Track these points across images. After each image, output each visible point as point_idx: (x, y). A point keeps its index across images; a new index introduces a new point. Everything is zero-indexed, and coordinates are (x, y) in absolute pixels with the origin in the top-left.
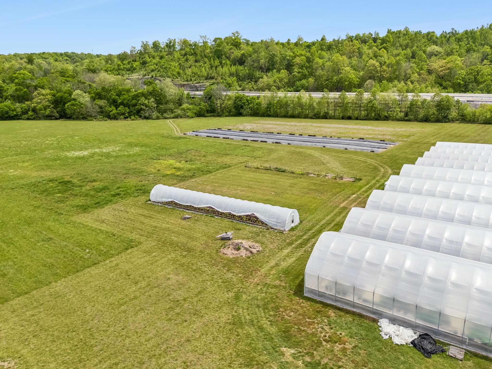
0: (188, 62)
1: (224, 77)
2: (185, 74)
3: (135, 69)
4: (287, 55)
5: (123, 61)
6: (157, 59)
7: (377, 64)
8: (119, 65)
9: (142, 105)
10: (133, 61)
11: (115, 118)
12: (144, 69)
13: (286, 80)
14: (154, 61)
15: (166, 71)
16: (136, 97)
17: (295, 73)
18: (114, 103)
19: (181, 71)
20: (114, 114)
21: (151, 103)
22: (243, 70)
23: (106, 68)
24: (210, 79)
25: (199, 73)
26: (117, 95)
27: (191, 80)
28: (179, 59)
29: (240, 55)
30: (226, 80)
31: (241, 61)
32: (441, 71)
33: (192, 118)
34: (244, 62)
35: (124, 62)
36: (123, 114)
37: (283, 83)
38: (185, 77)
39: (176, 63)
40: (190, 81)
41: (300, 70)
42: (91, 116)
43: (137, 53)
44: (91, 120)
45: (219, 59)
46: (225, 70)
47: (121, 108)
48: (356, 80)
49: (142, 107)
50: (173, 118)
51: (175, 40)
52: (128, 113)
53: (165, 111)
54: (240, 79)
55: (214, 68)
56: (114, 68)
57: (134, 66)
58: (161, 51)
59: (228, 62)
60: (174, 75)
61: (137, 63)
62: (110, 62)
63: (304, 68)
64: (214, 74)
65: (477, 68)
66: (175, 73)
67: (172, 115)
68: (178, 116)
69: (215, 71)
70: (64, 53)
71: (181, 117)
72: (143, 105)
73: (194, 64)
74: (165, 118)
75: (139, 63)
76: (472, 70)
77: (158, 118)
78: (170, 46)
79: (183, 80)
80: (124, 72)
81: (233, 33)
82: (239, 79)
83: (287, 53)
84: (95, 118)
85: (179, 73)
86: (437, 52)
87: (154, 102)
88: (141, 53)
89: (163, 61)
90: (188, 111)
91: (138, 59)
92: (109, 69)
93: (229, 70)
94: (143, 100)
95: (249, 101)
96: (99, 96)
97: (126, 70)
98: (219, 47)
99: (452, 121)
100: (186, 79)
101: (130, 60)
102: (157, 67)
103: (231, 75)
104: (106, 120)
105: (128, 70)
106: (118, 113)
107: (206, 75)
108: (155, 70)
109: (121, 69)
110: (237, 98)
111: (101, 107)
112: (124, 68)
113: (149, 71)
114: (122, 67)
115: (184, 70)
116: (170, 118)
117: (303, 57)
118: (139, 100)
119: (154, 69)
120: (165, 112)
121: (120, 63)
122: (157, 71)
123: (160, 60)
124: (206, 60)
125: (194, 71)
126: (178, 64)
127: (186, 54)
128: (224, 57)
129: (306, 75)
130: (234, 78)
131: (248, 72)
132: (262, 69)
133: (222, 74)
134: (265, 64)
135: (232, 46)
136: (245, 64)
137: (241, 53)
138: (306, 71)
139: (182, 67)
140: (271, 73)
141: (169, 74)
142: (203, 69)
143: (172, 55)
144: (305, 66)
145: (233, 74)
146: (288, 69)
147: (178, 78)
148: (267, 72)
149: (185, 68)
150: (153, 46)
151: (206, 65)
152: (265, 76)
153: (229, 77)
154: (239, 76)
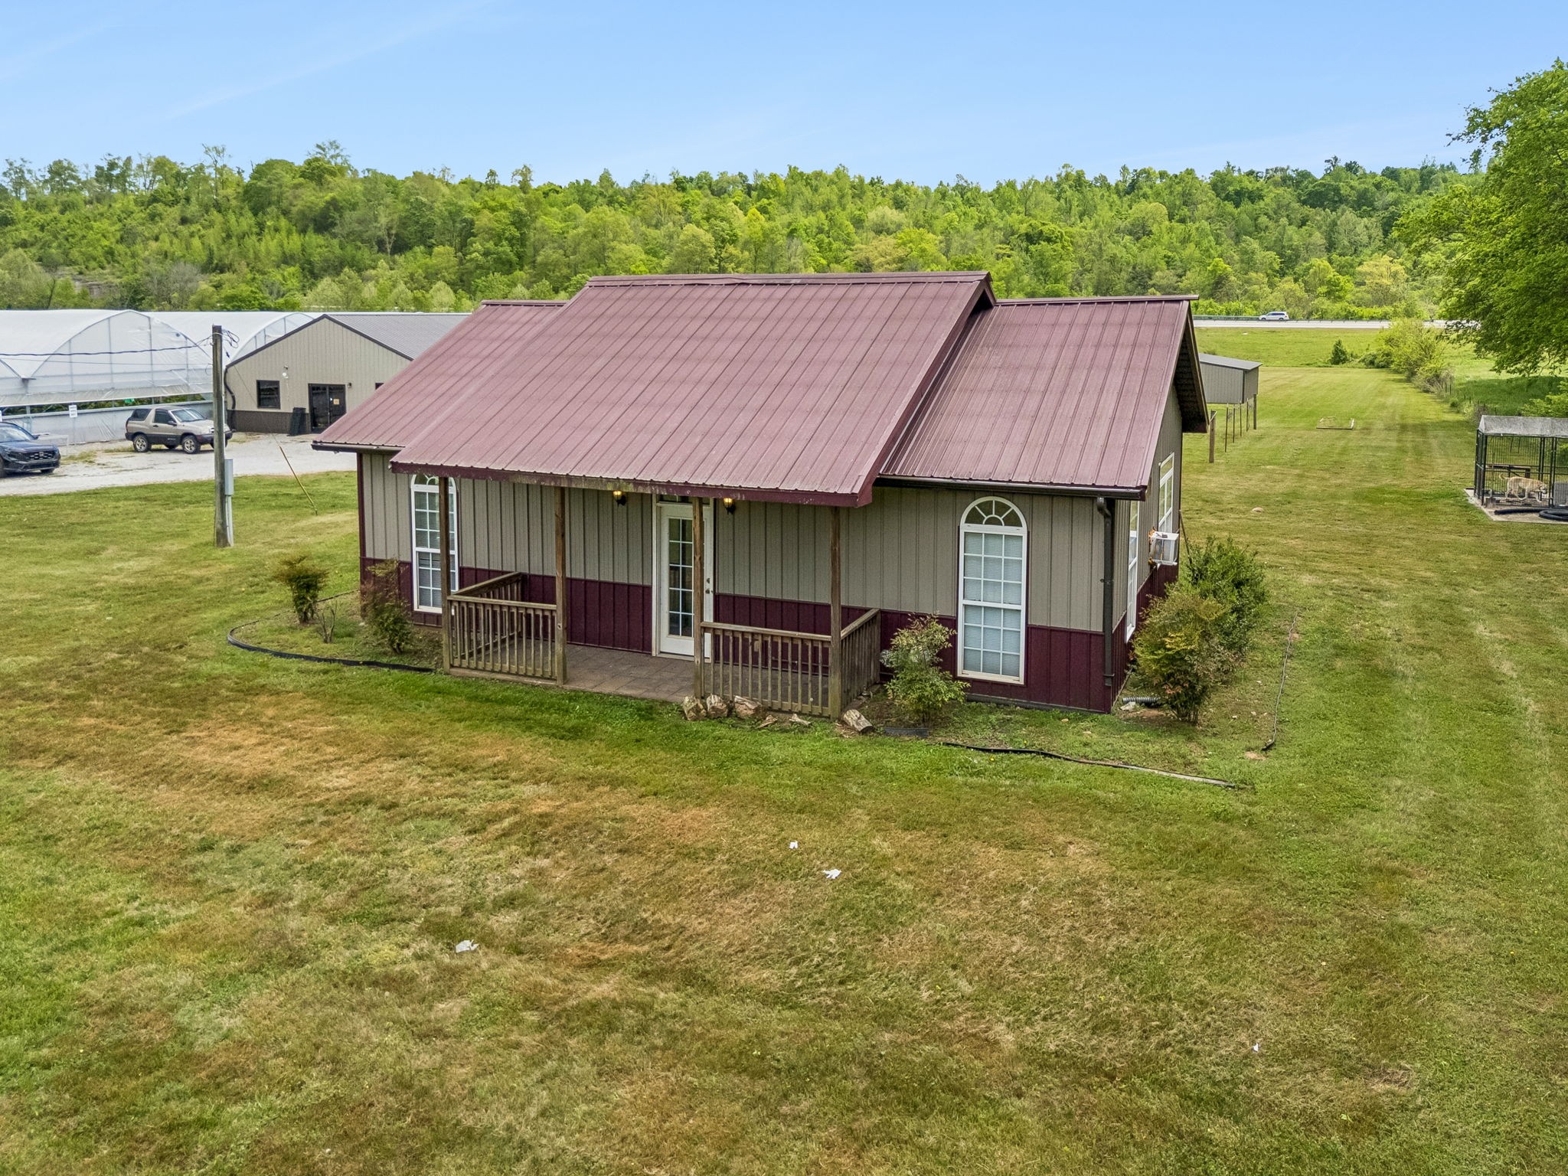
0: (155, 223)
1: (260, 267)
2: (133, 256)
4: (461, 207)
6: (54, 213)
7: (707, 237)
13: (449, 275)
14: (39, 217)
15: (66, 246)
17: (476, 255)
19: (121, 248)
22: (319, 245)
24: (214, 271)
25: (179, 254)
28: (129, 213)
29: (322, 205)
30: (263, 273)
31: (322, 222)
34: (332, 224)
38: (129, 262)
39: (114, 224)
41: (491, 246)
45: (255, 215)
46: (270, 245)
51: (129, 159)
54: (312, 272)
55: (234, 240)
58: (74, 191)
59: (283, 223)
60: (90, 258)
63: (504, 243)
64: (231, 257)
66: (98, 253)
69: (236, 249)
73: (172, 229)
78: (111, 175)
81: (318, 146)
83: (462, 203)
85: (110, 253)
86: (894, 222)
89: (68, 215)
93: (281, 245)
98: (260, 179)
100: (130, 270)
102: (39, 234)
103: (286, 260)
107: (203, 259)
115: (132, 244)
119: (30, 239)
123: (59, 215)
124: (215, 215)
125: (166, 246)
126: (119, 226)
127: (154, 199)
128: (272, 209)
129: (510, 263)
130: (292, 269)
131: (338, 251)
132: (381, 244)
133: (257, 257)
134: (389, 229)
135: (302, 180)
136: (335, 230)
137: (327, 198)
138: (508, 249)
139: (127, 237)
140: (409, 254)
141: (75, 254)
142: (196, 242)
143: (107, 202)
144: (507, 234)
145: (292, 257)
146: (463, 247)
147: (103, 268)
148: (393, 253)
149: (139, 239)
150: (48, 176)
151: (211, 231)
152: (382, 263)
153: (278, 267)
154: (310, 263)
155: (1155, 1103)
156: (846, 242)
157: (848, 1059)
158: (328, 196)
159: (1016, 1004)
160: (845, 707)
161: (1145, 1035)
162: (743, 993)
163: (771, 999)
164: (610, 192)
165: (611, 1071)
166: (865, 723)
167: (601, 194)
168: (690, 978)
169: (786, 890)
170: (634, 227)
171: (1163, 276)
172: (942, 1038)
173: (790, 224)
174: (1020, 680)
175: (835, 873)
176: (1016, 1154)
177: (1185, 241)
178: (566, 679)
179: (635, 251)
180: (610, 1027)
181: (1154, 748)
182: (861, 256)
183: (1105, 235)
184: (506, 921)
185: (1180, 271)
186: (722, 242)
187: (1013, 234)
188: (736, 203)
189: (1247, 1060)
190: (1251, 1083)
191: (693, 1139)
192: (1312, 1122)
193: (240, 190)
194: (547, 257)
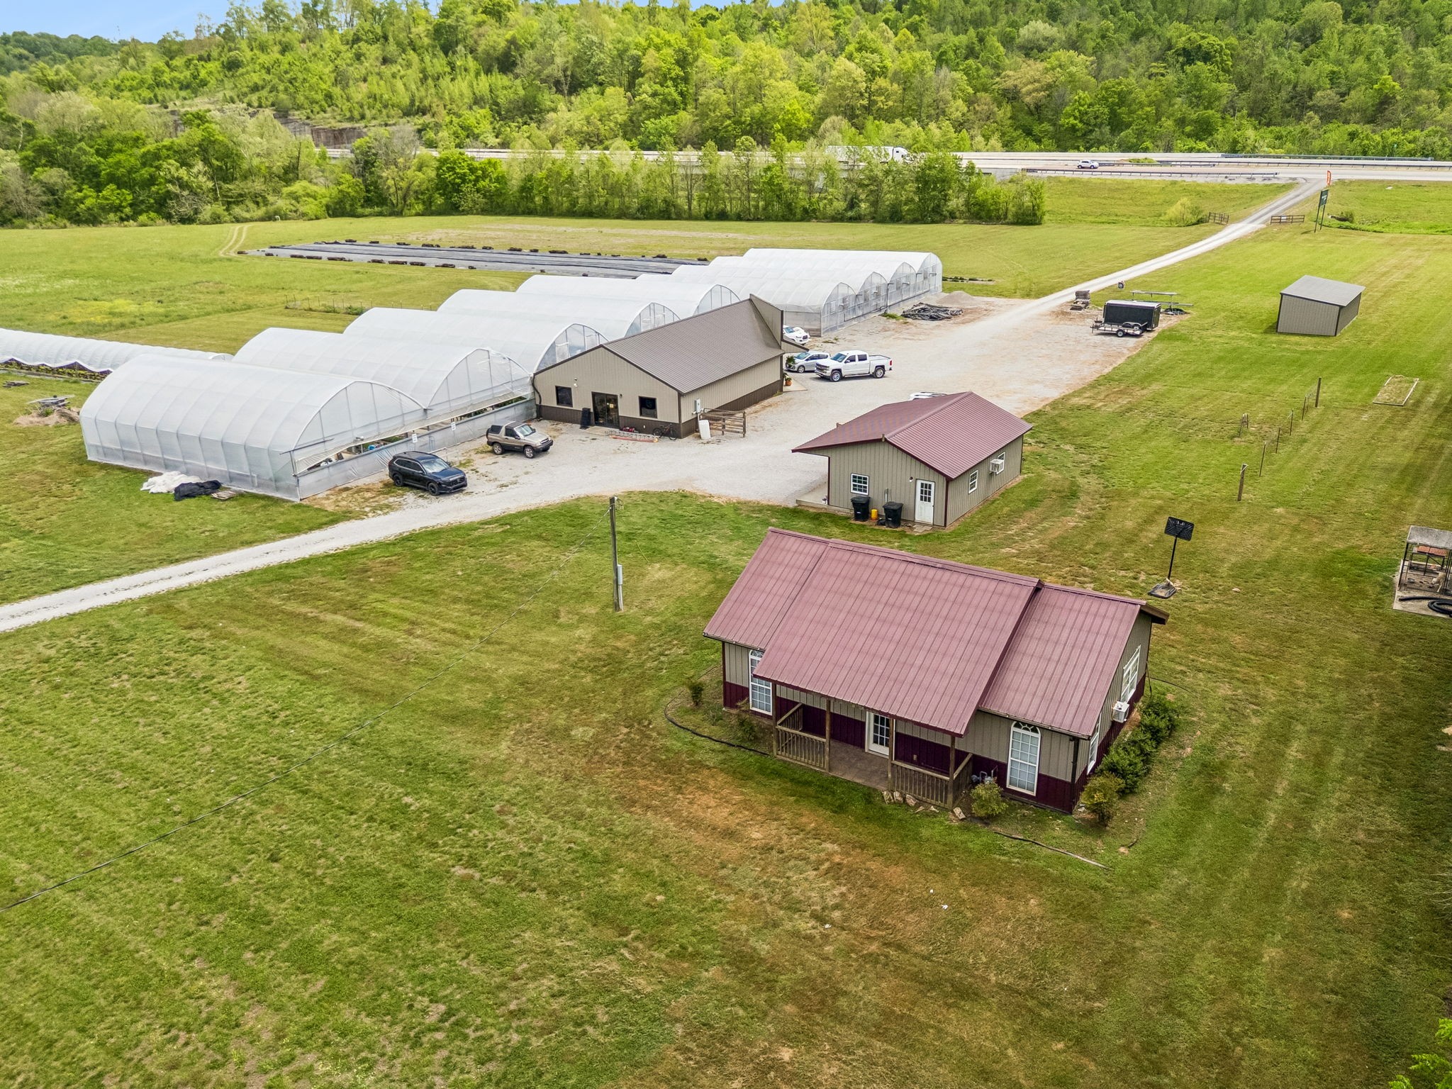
0: (361, 63)
1: (456, 109)
2: (348, 100)
3: (204, 83)
4: (628, 44)
5: (171, 59)
6: (275, 54)
7: (859, 73)
8: (157, 72)
9: (170, 182)
10: (201, 59)
11: (92, 219)
12: (231, 85)
13: (621, 118)
14: (263, 58)
15: (292, 90)
16: (152, 159)
17: (644, 96)
18: (92, 177)
19: (337, 91)
20: (89, 209)
21: (197, 177)
22: (508, 87)
23: (117, 82)
24: (417, 113)
25: (386, 96)
26: (98, 152)
27: (363, 117)
28: (338, 53)
29: (504, 44)
30: (459, 116)
31: (505, 62)
32: (1029, 93)
33: (317, 218)
34: (514, 64)
35: (174, 63)
36: (118, 209)
37: (612, 125)
38: (346, 106)
39: (327, 65)
40: (357, 121)
41: (657, 87)
42: (20, 215)
43: (218, 32)
44: (22, 227)
45: (446, 54)
46: (460, 88)
47: (109, 191)
48: (803, 118)
49: (170, 187)
50: (262, 219)
52: (131, 205)
53: (239, 199)
54: (501, 114)
55: (430, 81)
56: (142, 82)
57: (203, 74)
58: (287, 29)
59: (471, 64)
60: (313, 102)
61: (213, 66)
62: (132, 61)
63: (670, 83)
64: (429, 99)
65: (1119, 84)
66: (320, 97)
67: (261, 212)
68: (276, 213)
69: (433, 91)
70: (15, 34)
71: (285, 217)
72: (173, 184)
73: (377, 70)
74: (238, 220)
75: (217, 63)
76: (1107, 89)
77: (216, 220)
78: (316, 12)
79: (338, 118)
80: (170, 93)
82: (499, 114)
83: (628, 39)
84: (32, 218)
85: (329, 96)
86: (1046, 39)
87: (205, 173)
88: (228, 36)
89: (289, 57)
90: (311, 200)
91: (215, 54)
92: (128, 84)
93: (471, 86)
94: (171, 167)
95: (480, 173)
96: (46, 155)
97: (176, 85)
98: (447, 17)
99: (952, 217)
100: (348, 115)
101: (190, 56)
102: (268, 77)
103: (477, 101)
104: (65, 227)
105: (185, 86)
106: (102, 208)
107: (406, 101)
108: (263, 88)
109: (166, 86)
110: (443, 161)
111: (51, 190)
112: (173, 79)
113: (245, 90)
114: (166, 78)
115: (345, 87)
116: (251, 220)
117: (668, 51)
118: (158, 168)
119: (260, 83)
120: (237, 203)
121: (161, 64)
122: (268, 89)
123: (280, 57)
124: (413, 56)
125: (376, 90)
126: (331, 67)
127: (357, 39)
128: (460, 48)
129: (675, 103)
130: (483, 111)
131: (522, 92)
132: (557, 83)
133: (452, 101)
134: (565, 70)
135: (484, 16)
136: (517, 71)
137: (508, 36)
138: (672, 90)
139: (341, 79)
140: (583, 95)
141: (301, 99)
142: (399, 84)
143: (318, 41)
144: (673, 75)
145: (482, 99)
146: (631, 86)
147: (325, 112)
148: (570, 93)
149: (351, 82)
150: (263, 14)
151: (409, 72)
152: (562, 106)
153: (471, 108)
154: (497, 104)
155: (1030, 1003)
156: (996, 66)
157: (946, 981)
158: (509, 35)
159: (997, 967)
160: (954, 806)
161: (1034, 981)
162: (916, 955)
163: (924, 958)
164: (765, 13)
165: (881, 977)
166: (962, 816)
167: (755, 16)
168: (899, 947)
169: (928, 912)
170: (788, 59)
171: (1325, 96)
172: (973, 976)
173: (940, 46)
174: (1034, 794)
175: (946, 907)
176: (989, 1014)
177: (1355, 51)
178: (830, 770)
179: (789, 86)
180: (877, 962)
181: (1082, 842)
182: (1009, 84)
183: (1269, 48)
184: (836, 915)
185: (1343, 89)
186: (872, 74)
187: (1170, 48)
188: (886, 21)
189: (1061, 993)
190: (1060, 1000)
191: (905, 1001)
192: (1072, 1013)
193: (430, 27)
194: (709, 98)
